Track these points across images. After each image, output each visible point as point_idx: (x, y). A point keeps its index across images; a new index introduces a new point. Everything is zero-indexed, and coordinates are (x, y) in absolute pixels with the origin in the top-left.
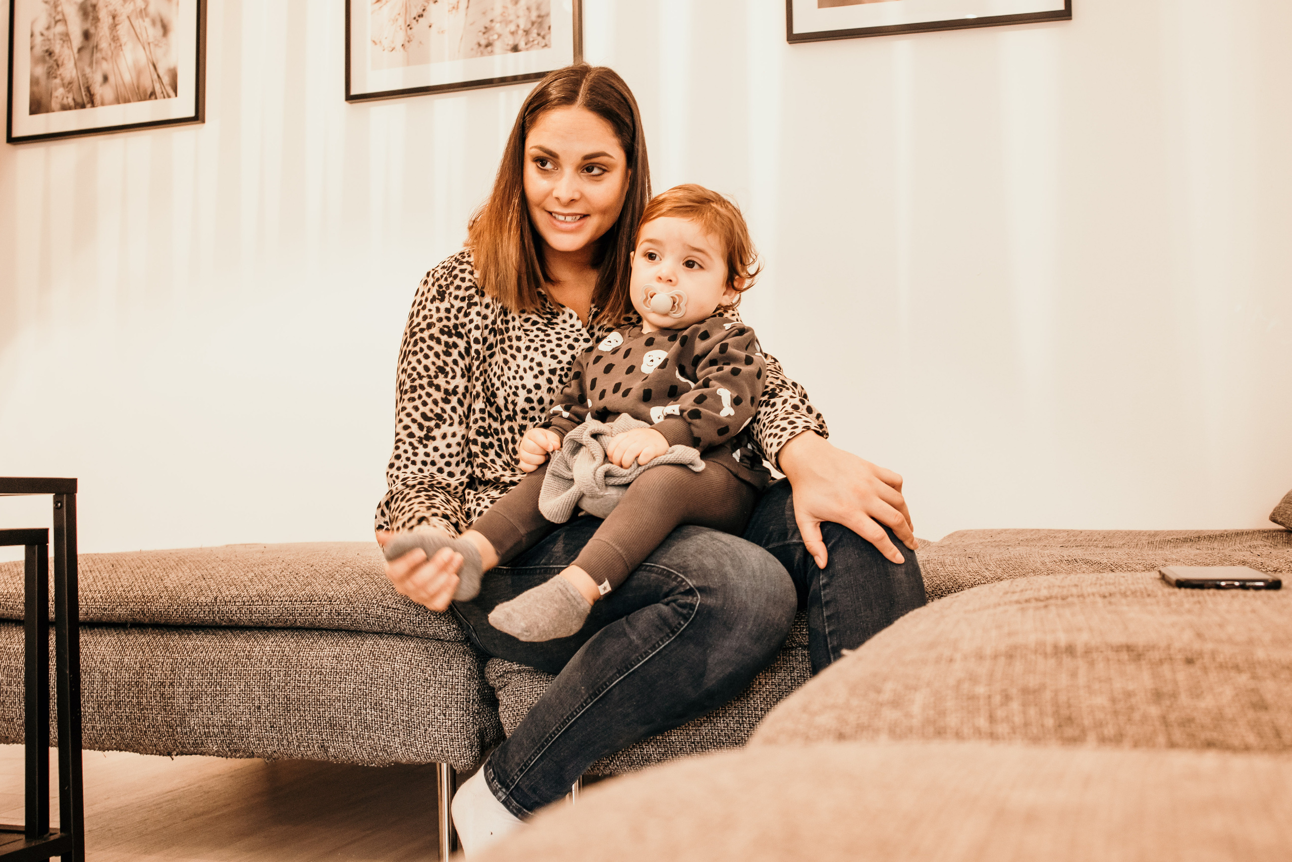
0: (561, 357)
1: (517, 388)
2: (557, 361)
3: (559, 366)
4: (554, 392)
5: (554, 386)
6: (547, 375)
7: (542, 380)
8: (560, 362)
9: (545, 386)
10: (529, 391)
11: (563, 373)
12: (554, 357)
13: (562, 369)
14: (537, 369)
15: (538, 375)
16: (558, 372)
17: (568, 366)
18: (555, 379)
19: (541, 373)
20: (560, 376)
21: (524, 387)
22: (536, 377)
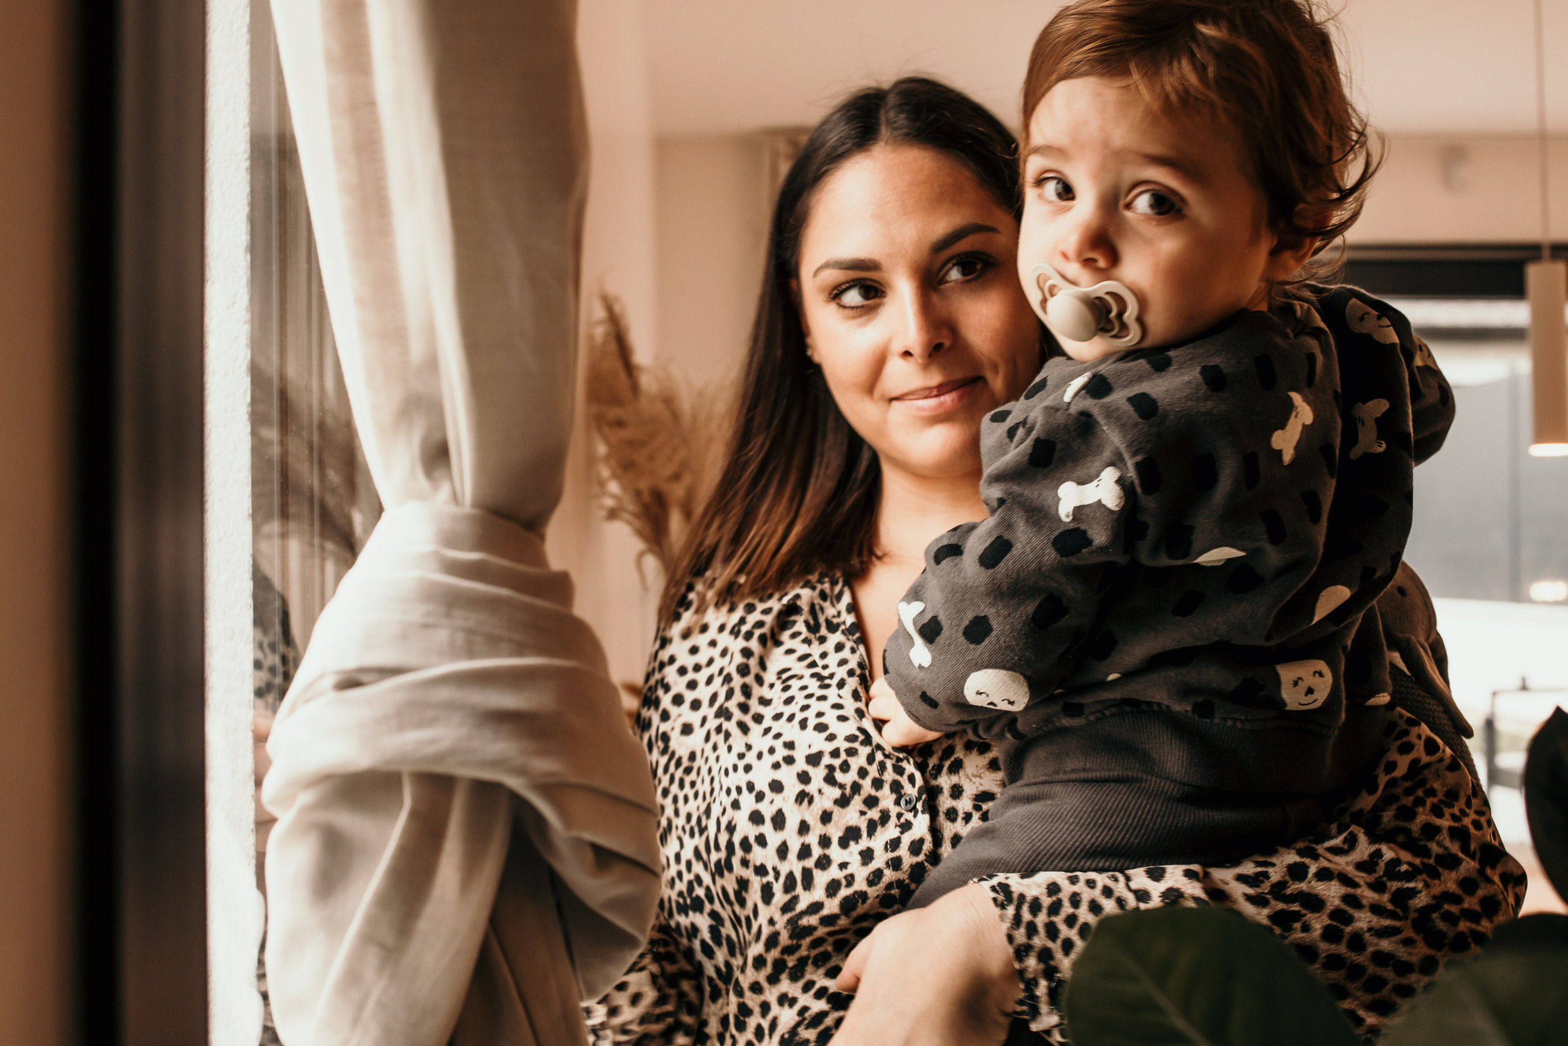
0: (835, 727)
1: (739, 790)
2: (825, 735)
3: (829, 747)
4: (811, 802)
5: (811, 788)
6: (801, 765)
7: (788, 776)
8: (831, 738)
9: (793, 787)
10: (760, 797)
11: (837, 762)
12: (821, 728)
13: (835, 753)
14: (781, 753)
15: (782, 763)
16: (827, 760)
17: (848, 745)
18: (818, 774)
19: (790, 760)
20: (831, 768)
21: (751, 787)
22: (776, 766)
